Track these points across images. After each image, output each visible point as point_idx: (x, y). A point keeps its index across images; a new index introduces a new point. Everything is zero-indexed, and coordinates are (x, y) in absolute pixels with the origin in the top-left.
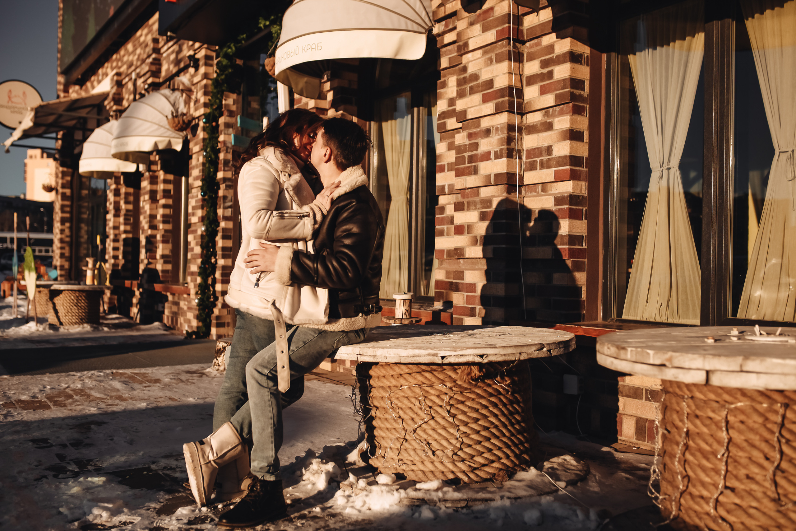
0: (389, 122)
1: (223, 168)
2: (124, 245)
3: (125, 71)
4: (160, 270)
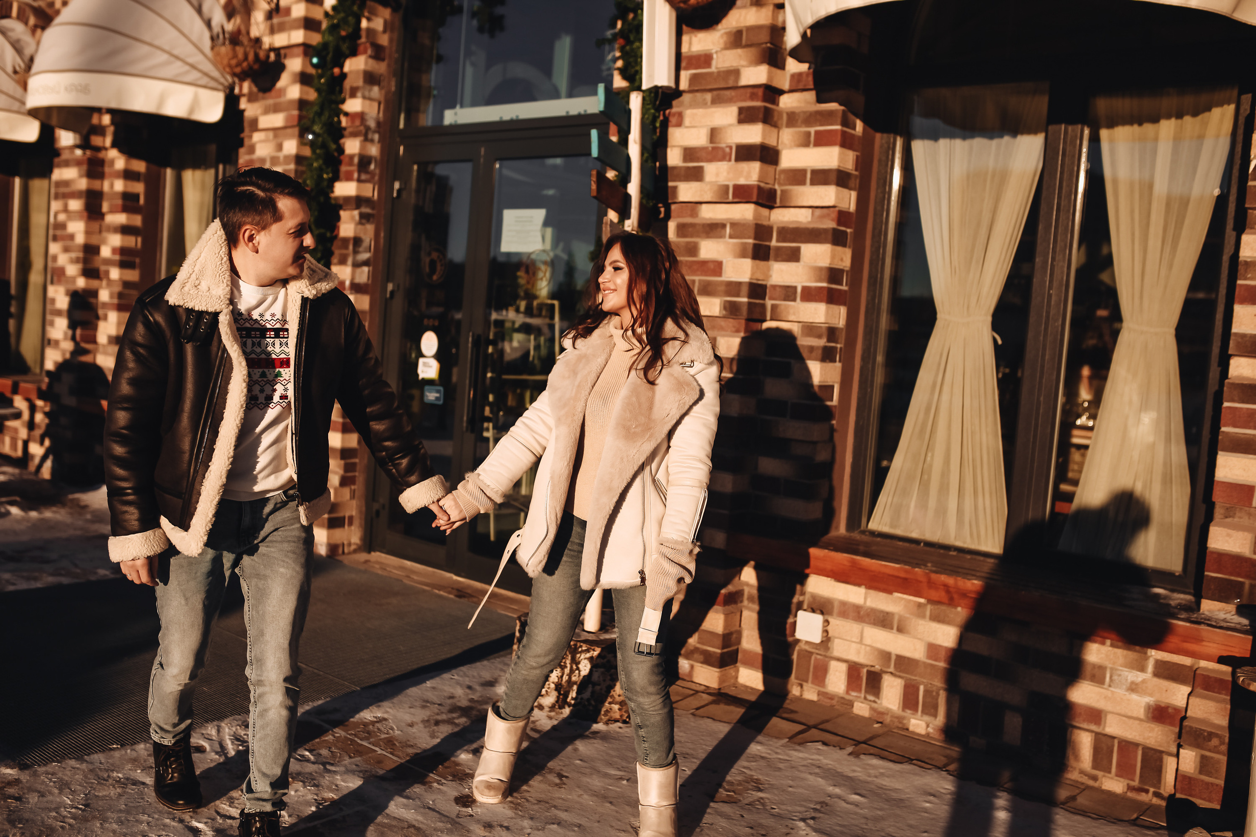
4: (109, 369)
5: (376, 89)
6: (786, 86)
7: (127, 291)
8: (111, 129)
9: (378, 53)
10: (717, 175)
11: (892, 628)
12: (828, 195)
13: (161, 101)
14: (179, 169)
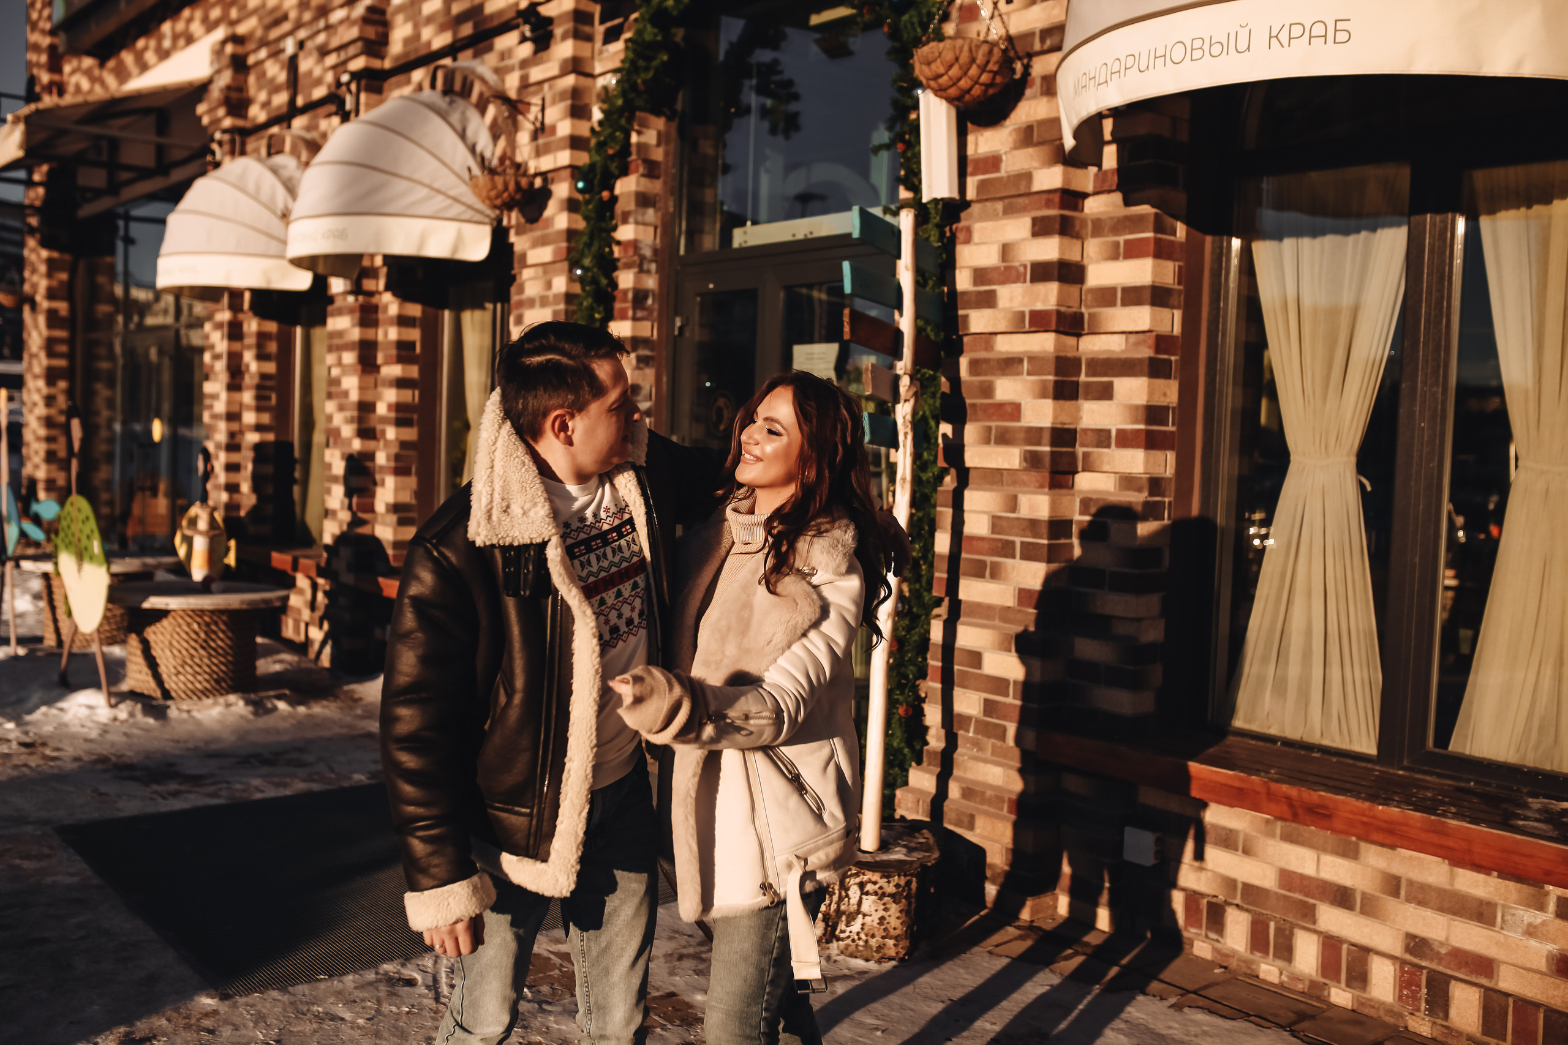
0: (1288, 243)
1: (630, 313)
2: (256, 461)
3: (259, 33)
4: (388, 542)
5: (651, 212)
6: (1090, 188)
7: (404, 453)
8: (384, 270)
9: (652, 170)
10: (1011, 300)
11: (1237, 850)
12: (1141, 317)
13: (422, 243)
14: (458, 310)
